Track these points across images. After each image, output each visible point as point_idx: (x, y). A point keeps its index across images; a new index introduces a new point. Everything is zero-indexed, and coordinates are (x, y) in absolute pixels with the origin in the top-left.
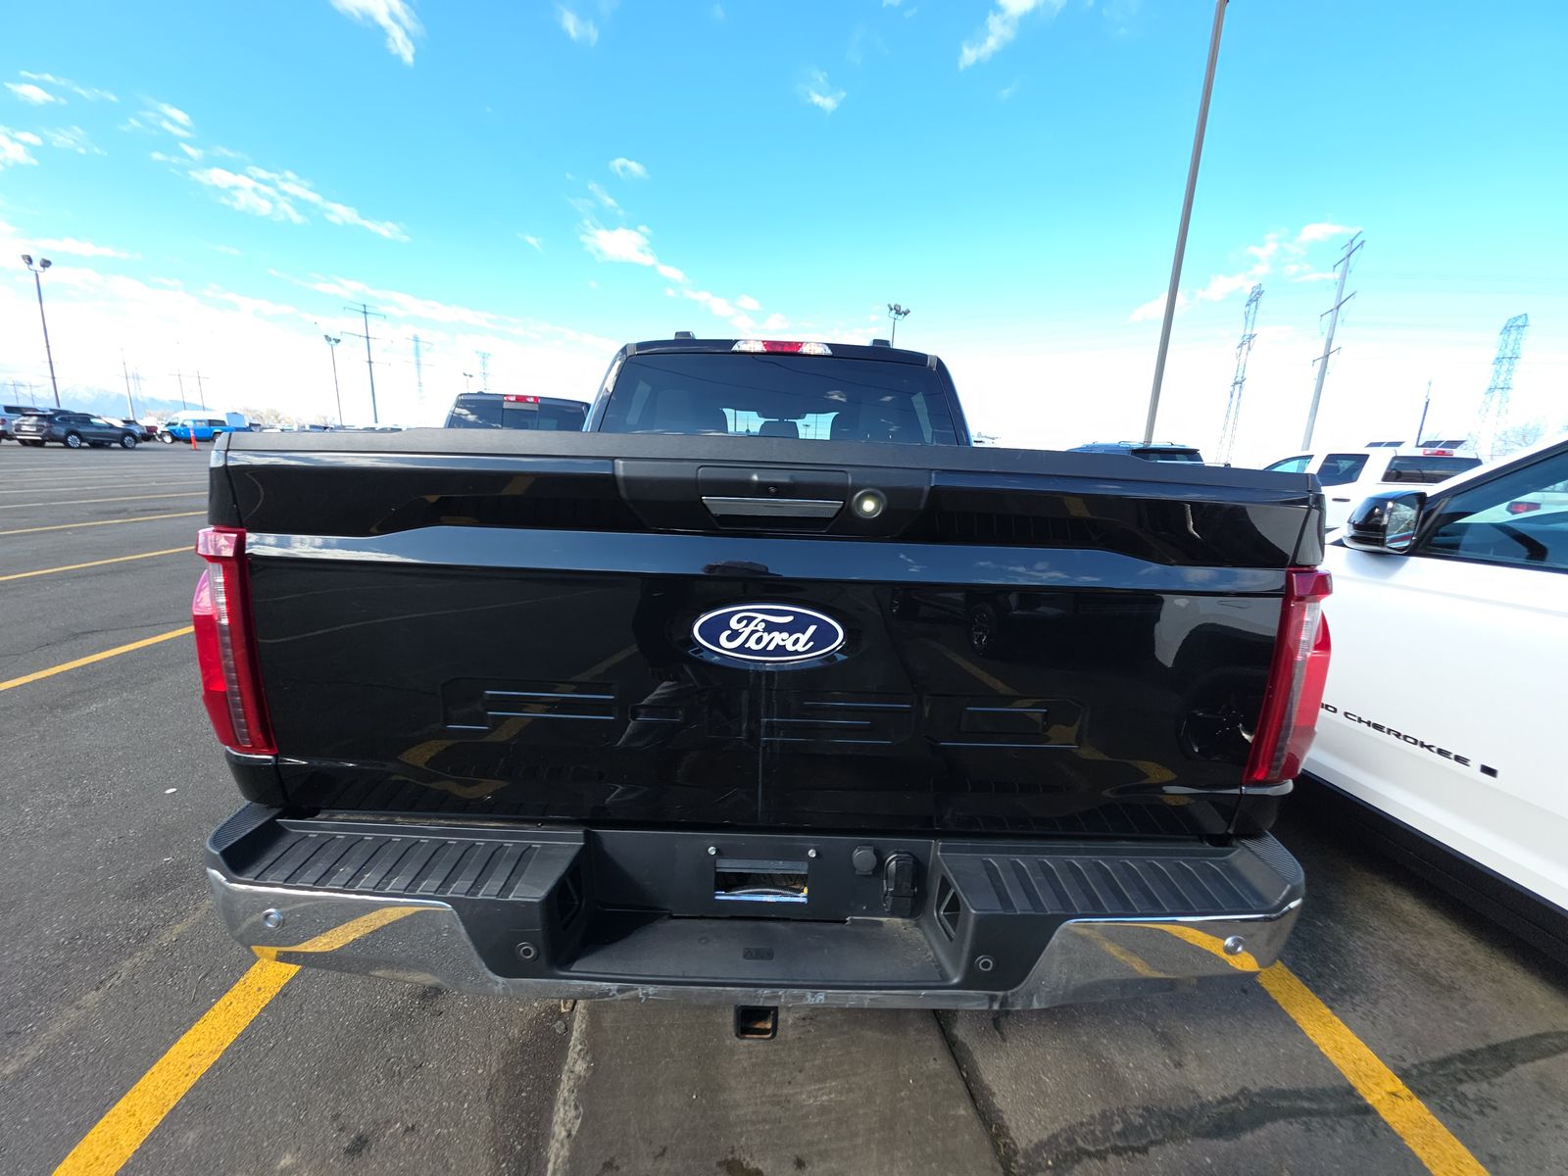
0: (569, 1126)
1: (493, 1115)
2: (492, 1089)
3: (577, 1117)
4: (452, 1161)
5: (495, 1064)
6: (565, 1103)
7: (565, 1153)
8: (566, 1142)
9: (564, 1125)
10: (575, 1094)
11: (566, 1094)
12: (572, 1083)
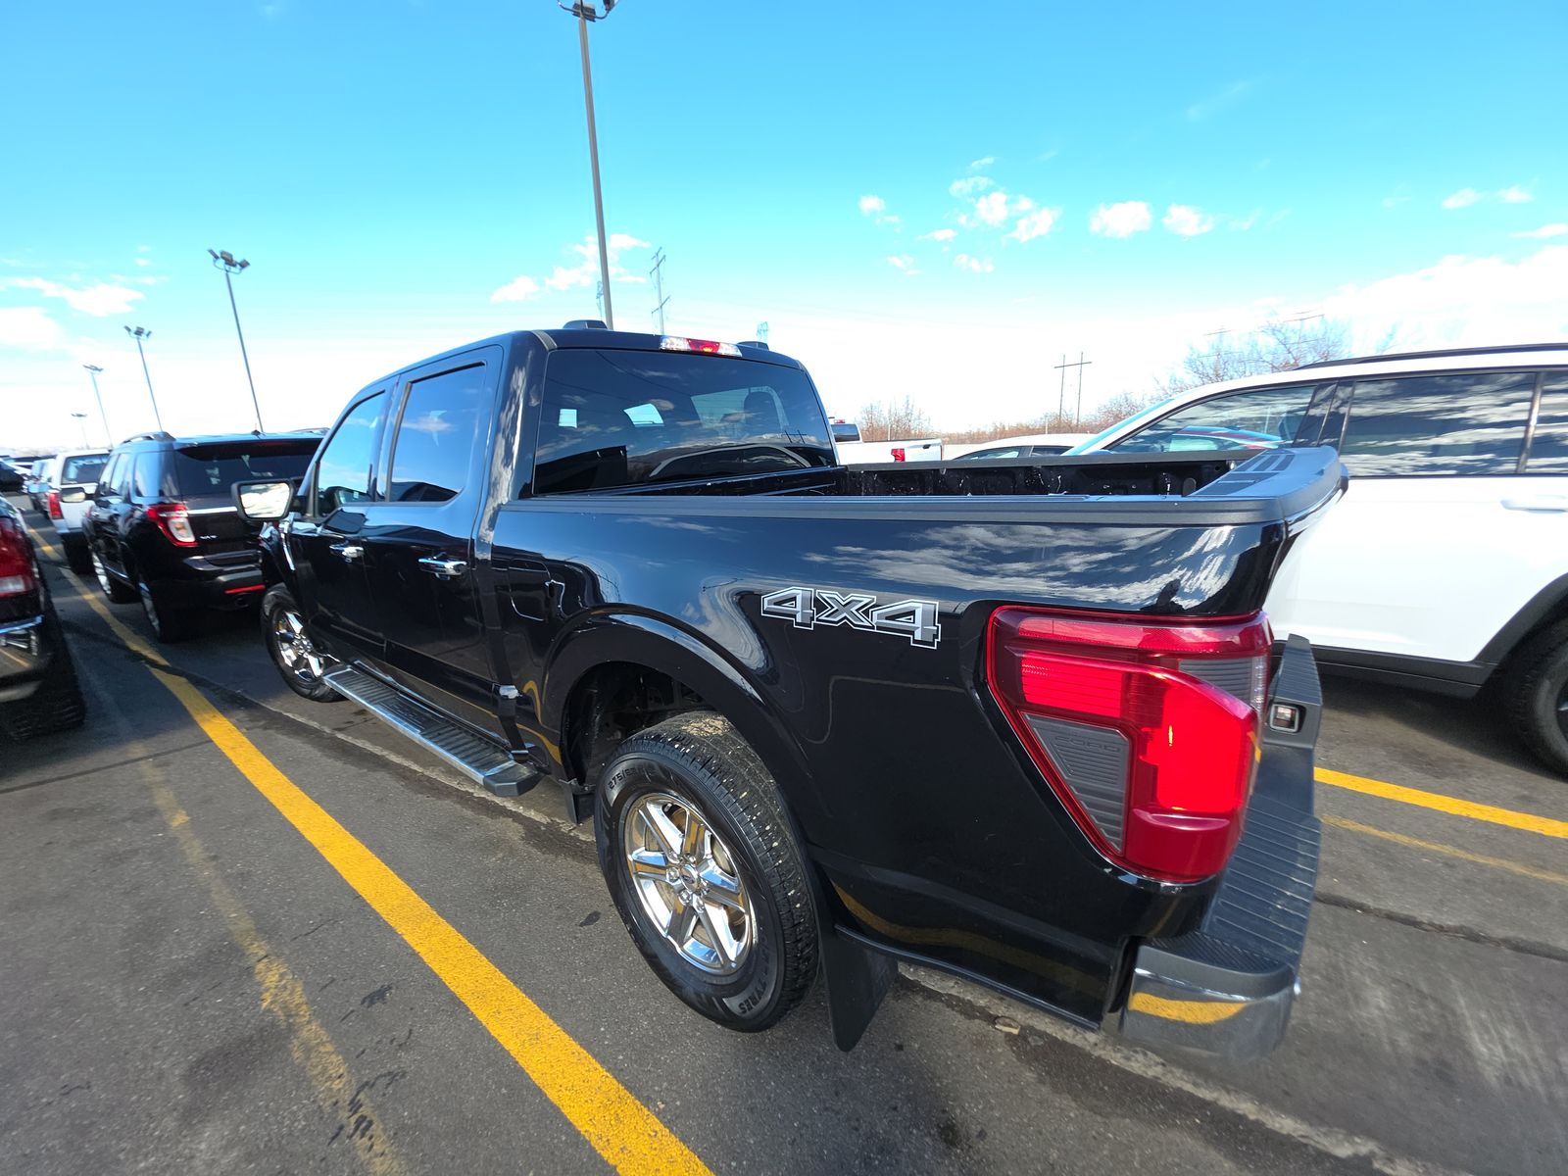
0: (1152, 1062)
1: (1124, 1117)
2: (1096, 1111)
3: (1145, 1055)
4: (1170, 1160)
5: (1064, 1101)
6: (1128, 1059)
7: (1178, 1072)
8: (1168, 1068)
9: (1150, 1066)
10: (1123, 1048)
11: (1119, 1055)
12: (1109, 1048)
